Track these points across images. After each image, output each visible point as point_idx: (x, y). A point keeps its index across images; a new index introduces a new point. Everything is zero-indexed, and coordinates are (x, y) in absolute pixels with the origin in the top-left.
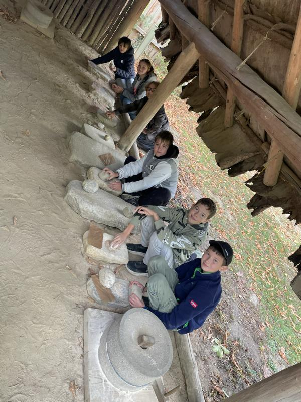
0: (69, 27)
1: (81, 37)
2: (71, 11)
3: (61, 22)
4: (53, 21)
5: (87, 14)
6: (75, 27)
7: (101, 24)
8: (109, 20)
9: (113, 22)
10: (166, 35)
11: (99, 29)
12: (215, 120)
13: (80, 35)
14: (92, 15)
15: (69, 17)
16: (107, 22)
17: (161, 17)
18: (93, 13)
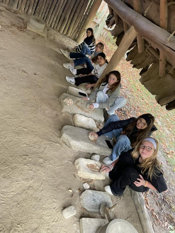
0: (55, 28)
1: (63, 33)
2: (55, 19)
3: (51, 26)
4: (46, 26)
5: (64, 19)
6: (58, 28)
7: (73, 23)
8: (77, 20)
9: (80, 20)
10: (113, 22)
11: (73, 26)
12: (152, 73)
13: (62, 32)
14: (68, 19)
15: (54, 23)
16: (77, 21)
17: (109, 11)
18: (68, 17)
